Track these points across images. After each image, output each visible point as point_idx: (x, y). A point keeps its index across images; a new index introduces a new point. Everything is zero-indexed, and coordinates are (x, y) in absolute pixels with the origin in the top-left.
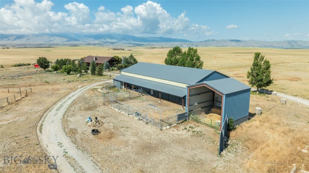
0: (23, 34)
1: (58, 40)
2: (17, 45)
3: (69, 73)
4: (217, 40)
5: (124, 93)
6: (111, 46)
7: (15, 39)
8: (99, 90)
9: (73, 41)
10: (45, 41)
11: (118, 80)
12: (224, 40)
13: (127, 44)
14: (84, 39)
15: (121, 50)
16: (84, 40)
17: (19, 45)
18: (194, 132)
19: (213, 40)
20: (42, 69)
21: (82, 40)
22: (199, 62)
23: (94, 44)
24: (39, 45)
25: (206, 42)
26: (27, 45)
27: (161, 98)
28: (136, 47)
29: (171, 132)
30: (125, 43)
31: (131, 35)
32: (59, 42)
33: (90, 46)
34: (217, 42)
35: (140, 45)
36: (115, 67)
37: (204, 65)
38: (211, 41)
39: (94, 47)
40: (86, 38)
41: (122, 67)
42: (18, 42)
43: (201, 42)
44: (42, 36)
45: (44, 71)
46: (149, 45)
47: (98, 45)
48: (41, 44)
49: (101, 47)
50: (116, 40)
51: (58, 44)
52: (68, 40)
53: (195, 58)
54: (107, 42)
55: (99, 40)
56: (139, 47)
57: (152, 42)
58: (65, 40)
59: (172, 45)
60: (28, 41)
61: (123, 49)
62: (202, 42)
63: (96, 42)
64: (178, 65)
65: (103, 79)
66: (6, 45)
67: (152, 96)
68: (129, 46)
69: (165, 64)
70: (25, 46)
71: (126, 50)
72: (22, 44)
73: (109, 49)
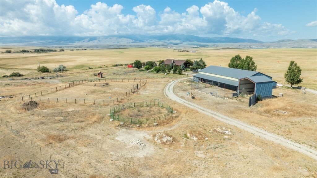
0: (95, 36)
1: (124, 42)
2: (91, 46)
3: (157, 72)
4: (293, 41)
5: (201, 84)
6: (175, 47)
7: (89, 41)
8: (185, 82)
9: (139, 42)
10: (114, 43)
11: (197, 76)
12: (302, 40)
13: (190, 45)
14: (148, 40)
15: (186, 51)
16: (148, 42)
17: (92, 46)
18: (240, 101)
19: (289, 40)
20: (137, 69)
21: (147, 42)
22: (254, 66)
23: (158, 46)
24: (108, 46)
25: (279, 42)
26: (99, 46)
27: (225, 88)
28: (200, 48)
29: (229, 100)
30: (189, 44)
31: (195, 35)
32: (125, 43)
33: (154, 47)
34: (293, 42)
35: (204, 46)
36: (189, 68)
37: (257, 68)
38: (286, 41)
39: (158, 48)
40: (151, 40)
41: (194, 68)
42: (91, 43)
43: (273, 42)
44: (111, 37)
45: (138, 70)
46: (214, 46)
47: (162, 46)
48: (110, 46)
49: (164, 48)
50: (180, 41)
51: (125, 45)
52: (134, 41)
53: (250, 63)
54: (171, 43)
55: (163, 41)
56: (203, 48)
57: (217, 43)
58: (131, 41)
59: (240, 45)
60: (99, 42)
61: (188, 51)
62: (275, 42)
63: (161, 43)
64: (238, 68)
65: (184, 76)
66: (82, 47)
67: (219, 86)
68: (193, 47)
69: (229, 67)
70: (97, 47)
71: (191, 52)
72: (95, 46)
73: (174, 51)
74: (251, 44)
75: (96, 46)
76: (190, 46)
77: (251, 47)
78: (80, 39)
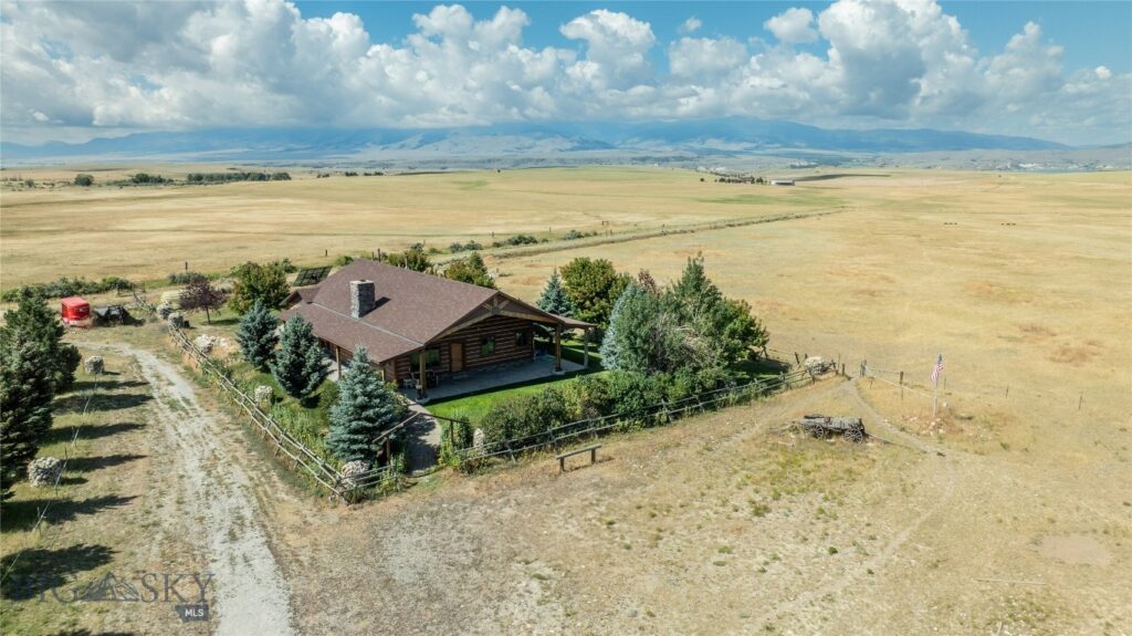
0: (442, 126)
2: (421, 162)
6: (718, 165)
7: (422, 143)
10: (504, 151)
13: (780, 159)
14: (628, 141)
15: (753, 182)
16: (629, 146)
17: (429, 162)
21: (622, 146)
23: (663, 160)
26: (451, 162)
28: (818, 168)
30: (777, 155)
32: (546, 153)
33: (648, 166)
35: (835, 162)
39: (661, 168)
40: (636, 139)
42: (428, 153)
43: (1112, 147)
44: (497, 133)
46: (873, 161)
47: (677, 163)
50: (746, 144)
51: (543, 160)
52: (575, 144)
54: (711, 152)
55: (683, 143)
57: (886, 150)
58: (567, 144)
59: (973, 160)
60: (453, 149)
61: (760, 181)
62: (1120, 146)
63: (672, 150)
66: (392, 165)
68: (793, 167)
70: (443, 165)
71: (773, 183)
72: (435, 162)
73: (702, 180)
74: (1020, 155)
75: (440, 162)
76: (780, 163)
77: (1019, 168)
78: (390, 138)
